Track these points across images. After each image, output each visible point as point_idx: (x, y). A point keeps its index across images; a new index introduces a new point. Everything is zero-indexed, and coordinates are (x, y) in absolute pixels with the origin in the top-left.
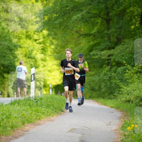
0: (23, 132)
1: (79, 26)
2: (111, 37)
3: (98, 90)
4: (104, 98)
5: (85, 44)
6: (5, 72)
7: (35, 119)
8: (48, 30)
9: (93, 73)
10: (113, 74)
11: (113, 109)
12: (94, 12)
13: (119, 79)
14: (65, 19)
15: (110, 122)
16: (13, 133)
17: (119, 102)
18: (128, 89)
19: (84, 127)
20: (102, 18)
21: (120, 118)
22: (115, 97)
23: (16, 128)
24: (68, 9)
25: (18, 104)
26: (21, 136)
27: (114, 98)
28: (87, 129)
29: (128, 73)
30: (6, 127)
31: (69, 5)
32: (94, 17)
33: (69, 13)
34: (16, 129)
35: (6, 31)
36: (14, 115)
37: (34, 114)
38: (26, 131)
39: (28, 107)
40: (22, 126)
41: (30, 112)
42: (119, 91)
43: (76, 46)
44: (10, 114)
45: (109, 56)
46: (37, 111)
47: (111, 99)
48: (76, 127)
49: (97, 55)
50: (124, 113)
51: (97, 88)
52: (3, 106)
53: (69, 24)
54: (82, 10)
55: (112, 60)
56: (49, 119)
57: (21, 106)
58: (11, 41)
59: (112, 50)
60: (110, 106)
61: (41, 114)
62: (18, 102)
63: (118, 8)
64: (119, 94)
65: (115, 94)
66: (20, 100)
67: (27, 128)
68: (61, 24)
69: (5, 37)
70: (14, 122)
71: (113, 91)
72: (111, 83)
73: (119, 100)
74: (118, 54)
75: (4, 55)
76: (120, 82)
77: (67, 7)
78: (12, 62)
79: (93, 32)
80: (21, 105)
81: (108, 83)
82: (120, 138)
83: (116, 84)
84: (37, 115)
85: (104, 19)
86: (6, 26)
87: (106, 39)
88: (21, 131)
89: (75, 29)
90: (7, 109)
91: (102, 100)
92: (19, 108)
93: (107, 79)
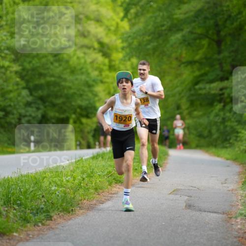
0: (110, 195)
1: (180, 51)
2: (224, 65)
3: (207, 136)
4: (215, 146)
5: (188, 74)
6: (82, 116)
8: (138, 57)
9: (201, 113)
10: (228, 114)
11: (229, 161)
12: (199, 31)
13: (237, 121)
14: (161, 42)
15: (226, 180)
16: (97, 196)
17: (237, 151)
19: (192, 186)
20: (210, 38)
21: (239, 174)
22: (232, 145)
23: (101, 189)
24: (163, 28)
25: (102, 158)
26: (109, 200)
27: (230, 147)
28: (195, 189)
30: (88, 189)
31: (165, 23)
32: (200, 39)
33: (166, 34)
34: (101, 191)
35: (83, 61)
36: (97, 173)
38: (114, 194)
40: (109, 187)
42: (237, 137)
43: (177, 77)
44: (93, 171)
45: (221, 89)
47: (226, 148)
48: (179, 188)
49: (205, 88)
50: (244, 167)
51: (206, 133)
52: (83, 161)
53: (165, 49)
54: (182, 30)
55: (226, 95)
57: (106, 160)
58: (88, 74)
59: (226, 82)
60: (225, 158)
62: (102, 156)
63: (232, 24)
64: (236, 140)
65: (231, 141)
66: (104, 153)
67: (115, 189)
68: (155, 49)
69: (81, 69)
70: (98, 181)
71: (228, 138)
72: (226, 127)
73: (237, 149)
75: (81, 92)
76: (237, 125)
77: (163, 26)
78: (92, 101)
79: (197, 58)
80: (105, 159)
81: (222, 127)
82: (240, 200)
83: (232, 127)
85: (213, 40)
86: (81, 55)
87: (217, 66)
88: (108, 194)
89: (174, 55)
90: (88, 166)
91: (214, 150)
92: (104, 164)
93: (219, 121)
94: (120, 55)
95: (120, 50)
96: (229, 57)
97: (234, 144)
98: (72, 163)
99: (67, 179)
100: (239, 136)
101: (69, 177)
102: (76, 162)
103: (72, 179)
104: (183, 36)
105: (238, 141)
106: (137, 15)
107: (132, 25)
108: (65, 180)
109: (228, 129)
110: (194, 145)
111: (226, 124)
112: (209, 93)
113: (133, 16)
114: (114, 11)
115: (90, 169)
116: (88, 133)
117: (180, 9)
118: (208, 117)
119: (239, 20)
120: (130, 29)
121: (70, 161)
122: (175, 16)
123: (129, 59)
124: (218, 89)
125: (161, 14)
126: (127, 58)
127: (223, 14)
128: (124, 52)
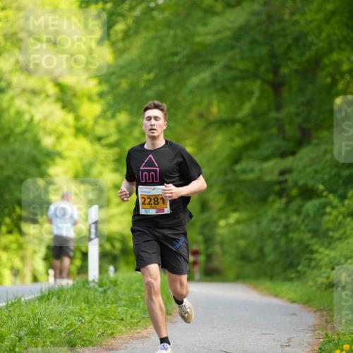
1: (206, 102)
2: (287, 128)
3: (258, 259)
4: (272, 277)
7: (100, 335)
8: (130, 112)
10: (294, 218)
11: (295, 305)
12: (241, 66)
13: (310, 231)
15: (289, 339)
17: (311, 287)
18: (333, 254)
21: (314, 328)
22: (300, 276)
24: (176, 59)
25: (59, 298)
29: (330, 214)
31: (179, 49)
32: (242, 79)
33: (181, 70)
36: (47, 326)
37: (98, 323)
39: (84, 305)
41: (87, 318)
42: (311, 260)
44: (39, 323)
45: (282, 173)
46: (104, 315)
47: (291, 280)
49: (252, 170)
50: (323, 316)
51: (254, 253)
52: (21, 305)
53: (180, 98)
54: (211, 63)
55: (290, 183)
56: (136, 335)
57: (66, 302)
59: (290, 159)
60: (288, 299)
61: (115, 323)
62: (59, 294)
63: (302, 54)
64: (309, 266)
65: (300, 268)
66: (62, 289)
71: (295, 261)
72: (290, 241)
73: (311, 283)
74: (305, 167)
75: (22, 176)
76: (312, 238)
77: (175, 54)
79: (240, 115)
80: (64, 301)
81: (283, 242)
83: (301, 242)
84: (106, 325)
86: (25, 107)
87: (274, 131)
89: (196, 109)
90: (30, 313)
91: (268, 284)
92: (61, 309)
93: (278, 230)
94: (96, 108)
95: (96, 98)
96: (298, 114)
97: (305, 273)
100: (315, 259)
102: (7, 307)
104: (214, 75)
105: (314, 268)
106: (127, 35)
107: (119, 52)
109: (295, 244)
110: (231, 274)
111: (291, 235)
112: (260, 178)
113: (120, 36)
115: (35, 320)
117: (205, 25)
118: (258, 223)
119: (314, 48)
120: (116, 59)
122: (198, 39)
123: (113, 116)
124: (276, 172)
125: (172, 33)
126: (109, 114)
127: (285, 36)
128: (103, 102)
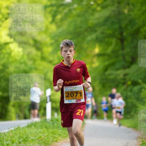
7: (51, 141)
11: (130, 129)
12: (108, 32)
21: (137, 138)
25: (35, 126)
27: (131, 118)
29: (144, 92)
32: (108, 37)
36: (30, 138)
37: (51, 136)
39: (45, 129)
41: (47, 134)
44: (27, 136)
46: (53, 133)
47: (128, 118)
52: (20, 129)
56: (66, 141)
61: (57, 136)
62: (35, 124)
71: (130, 111)
77: (81, 27)
80: (37, 127)
84: (54, 137)
87: (121, 58)
90: (23, 132)
92: (36, 131)
94: (50, 49)
95: (49, 45)
97: (134, 116)
98: (12, 131)
99: (7, 143)
100: (137, 110)
101: (9, 142)
102: (15, 130)
103: (11, 143)
106: (62, 20)
107: (58, 27)
108: (5, 144)
114: (45, 16)
115: (26, 135)
116: (25, 107)
121: (10, 129)
123: (56, 53)
